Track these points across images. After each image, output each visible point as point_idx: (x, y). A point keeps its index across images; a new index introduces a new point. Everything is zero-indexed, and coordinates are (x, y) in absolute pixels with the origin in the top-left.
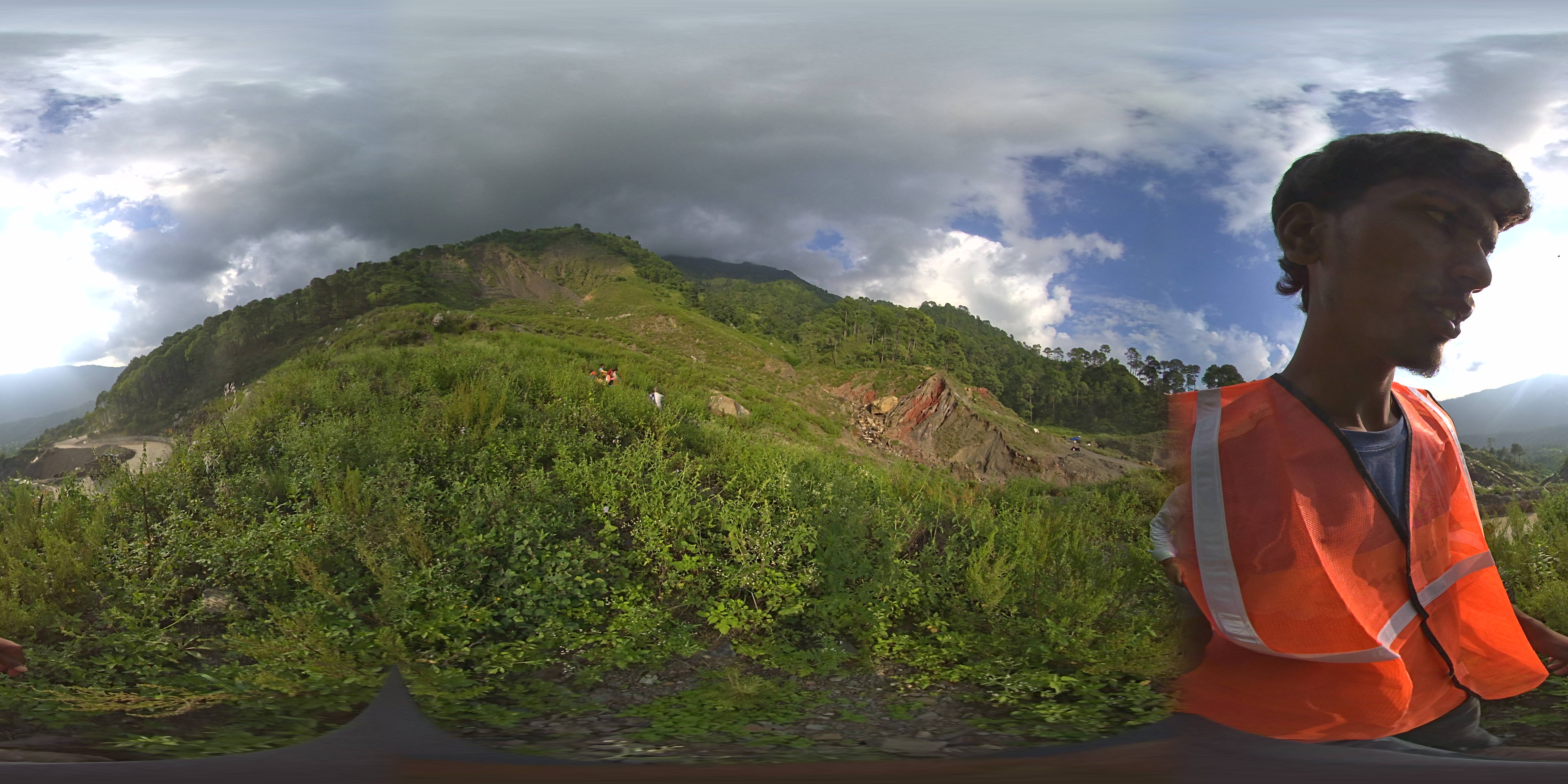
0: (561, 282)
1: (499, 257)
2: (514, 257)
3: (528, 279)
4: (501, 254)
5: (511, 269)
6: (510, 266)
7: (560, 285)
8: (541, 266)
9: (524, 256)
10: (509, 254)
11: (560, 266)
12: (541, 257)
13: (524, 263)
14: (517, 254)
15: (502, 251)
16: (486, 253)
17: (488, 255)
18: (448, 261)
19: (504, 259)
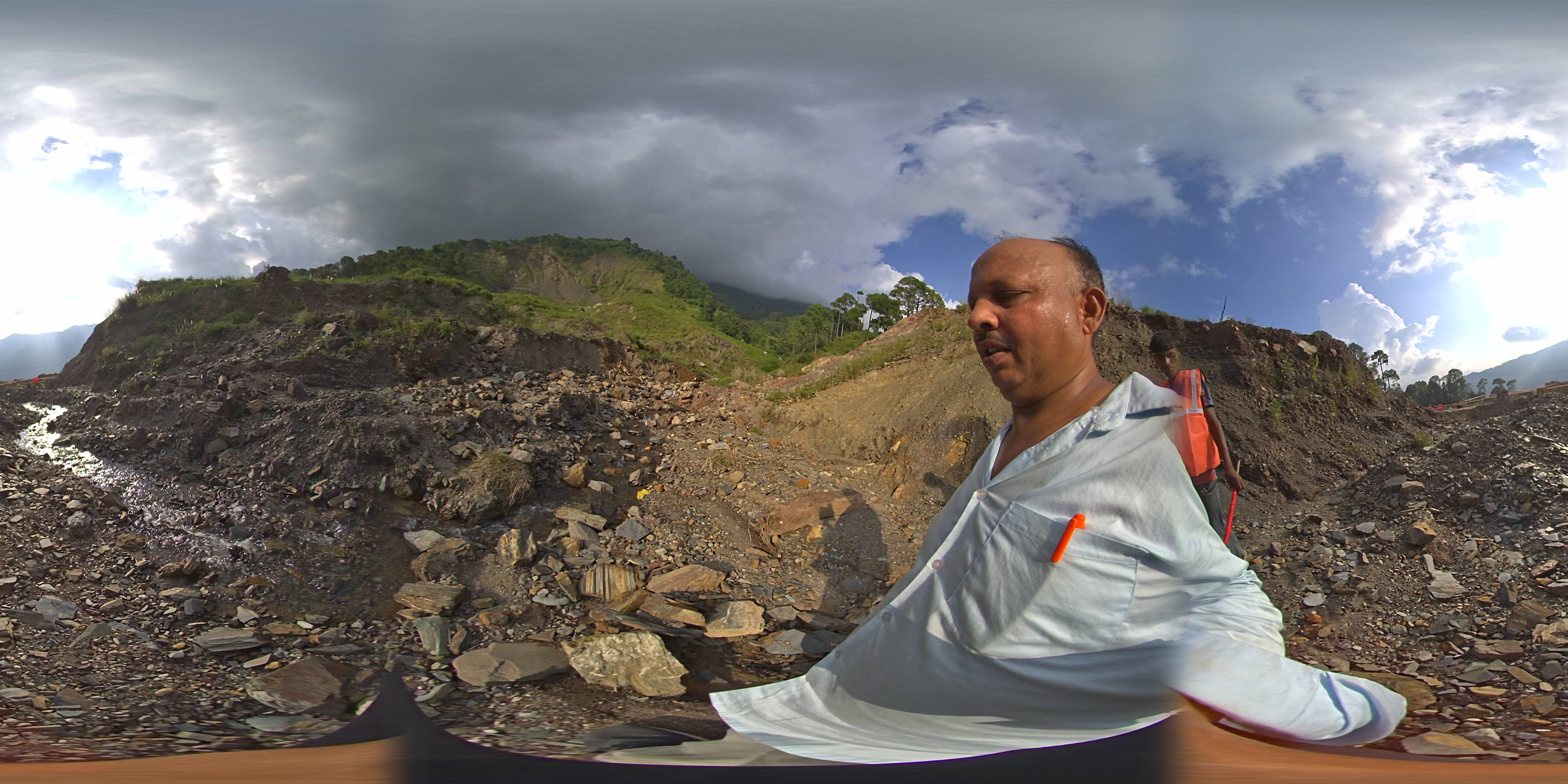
0: (594, 289)
1: (542, 259)
2: (556, 260)
3: (562, 283)
4: (545, 256)
5: (549, 271)
6: (550, 268)
7: (593, 292)
8: (580, 273)
9: (566, 261)
10: (553, 257)
11: (598, 275)
12: (583, 264)
13: (565, 268)
14: (560, 259)
15: (547, 253)
16: (531, 254)
17: (532, 256)
18: (491, 256)
19: (546, 261)
